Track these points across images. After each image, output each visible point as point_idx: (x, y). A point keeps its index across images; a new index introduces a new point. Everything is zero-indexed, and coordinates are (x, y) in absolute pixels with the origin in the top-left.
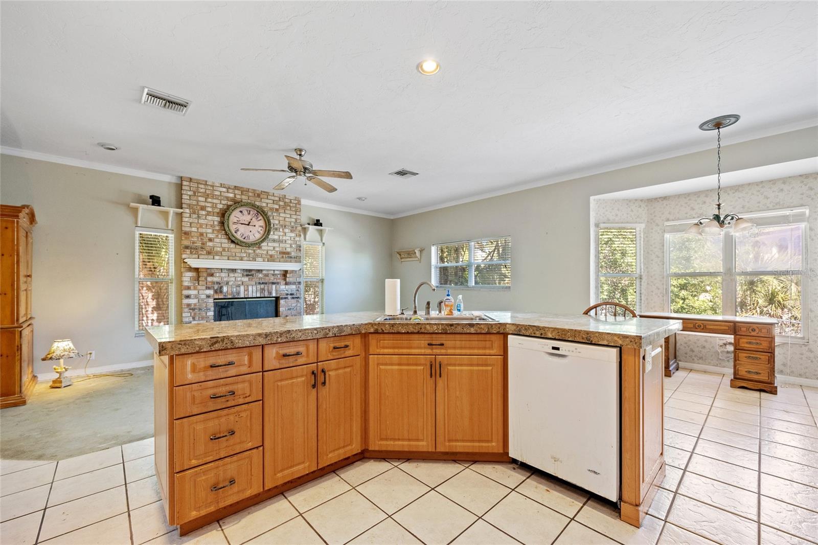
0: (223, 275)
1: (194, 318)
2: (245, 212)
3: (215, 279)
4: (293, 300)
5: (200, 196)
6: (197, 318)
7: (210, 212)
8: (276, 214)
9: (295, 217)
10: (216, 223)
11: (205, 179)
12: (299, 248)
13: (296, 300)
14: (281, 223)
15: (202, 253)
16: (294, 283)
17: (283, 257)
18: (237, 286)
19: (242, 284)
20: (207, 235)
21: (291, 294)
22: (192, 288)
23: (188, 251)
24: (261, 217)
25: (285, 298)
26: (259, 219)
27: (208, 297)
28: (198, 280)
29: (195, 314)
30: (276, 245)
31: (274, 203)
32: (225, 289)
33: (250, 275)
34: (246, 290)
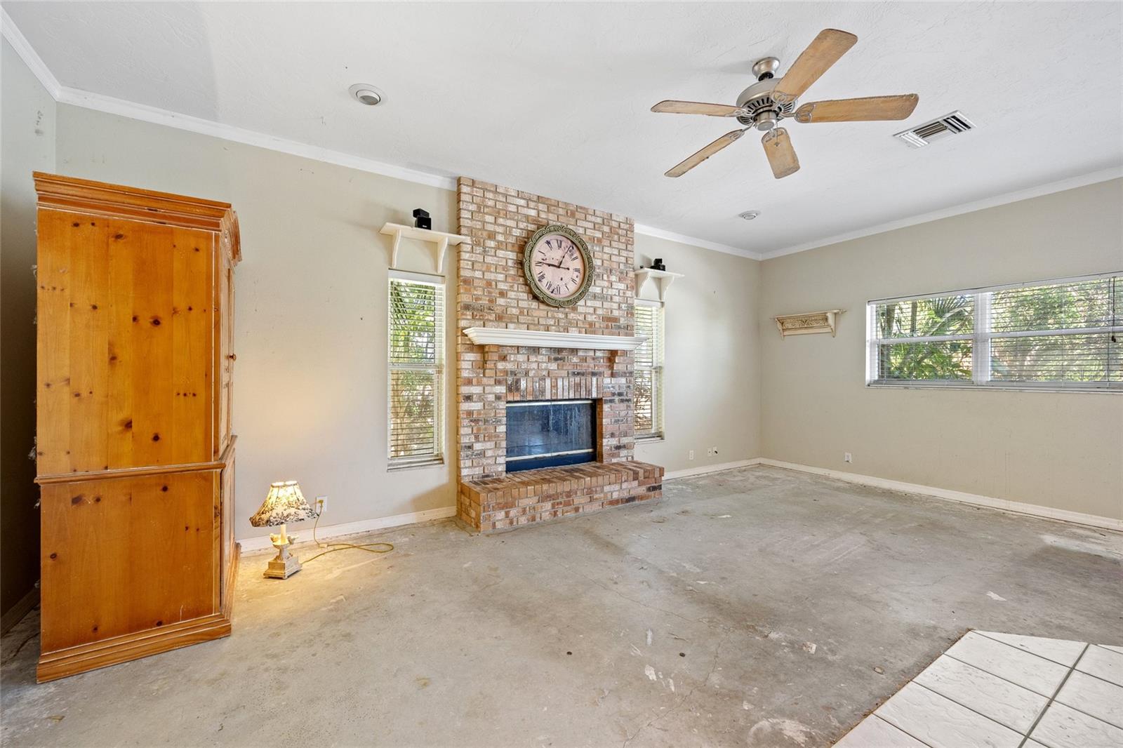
0: (521, 358)
1: (477, 437)
2: (554, 244)
3: (509, 366)
4: (622, 404)
5: (487, 214)
6: (481, 438)
7: (502, 242)
8: (598, 249)
9: (624, 253)
10: (510, 263)
11: (495, 182)
12: (630, 311)
13: (625, 404)
14: (605, 265)
15: (490, 317)
16: (624, 374)
17: (607, 327)
18: (540, 380)
19: (549, 376)
20: (496, 285)
21: (620, 394)
22: (475, 381)
23: (469, 313)
24: (577, 254)
25: (611, 401)
26: (575, 256)
27: (498, 398)
28: (484, 369)
29: (479, 429)
30: (598, 304)
31: (594, 229)
32: (523, 384)
33: (561, 359)
34: (554, 386)
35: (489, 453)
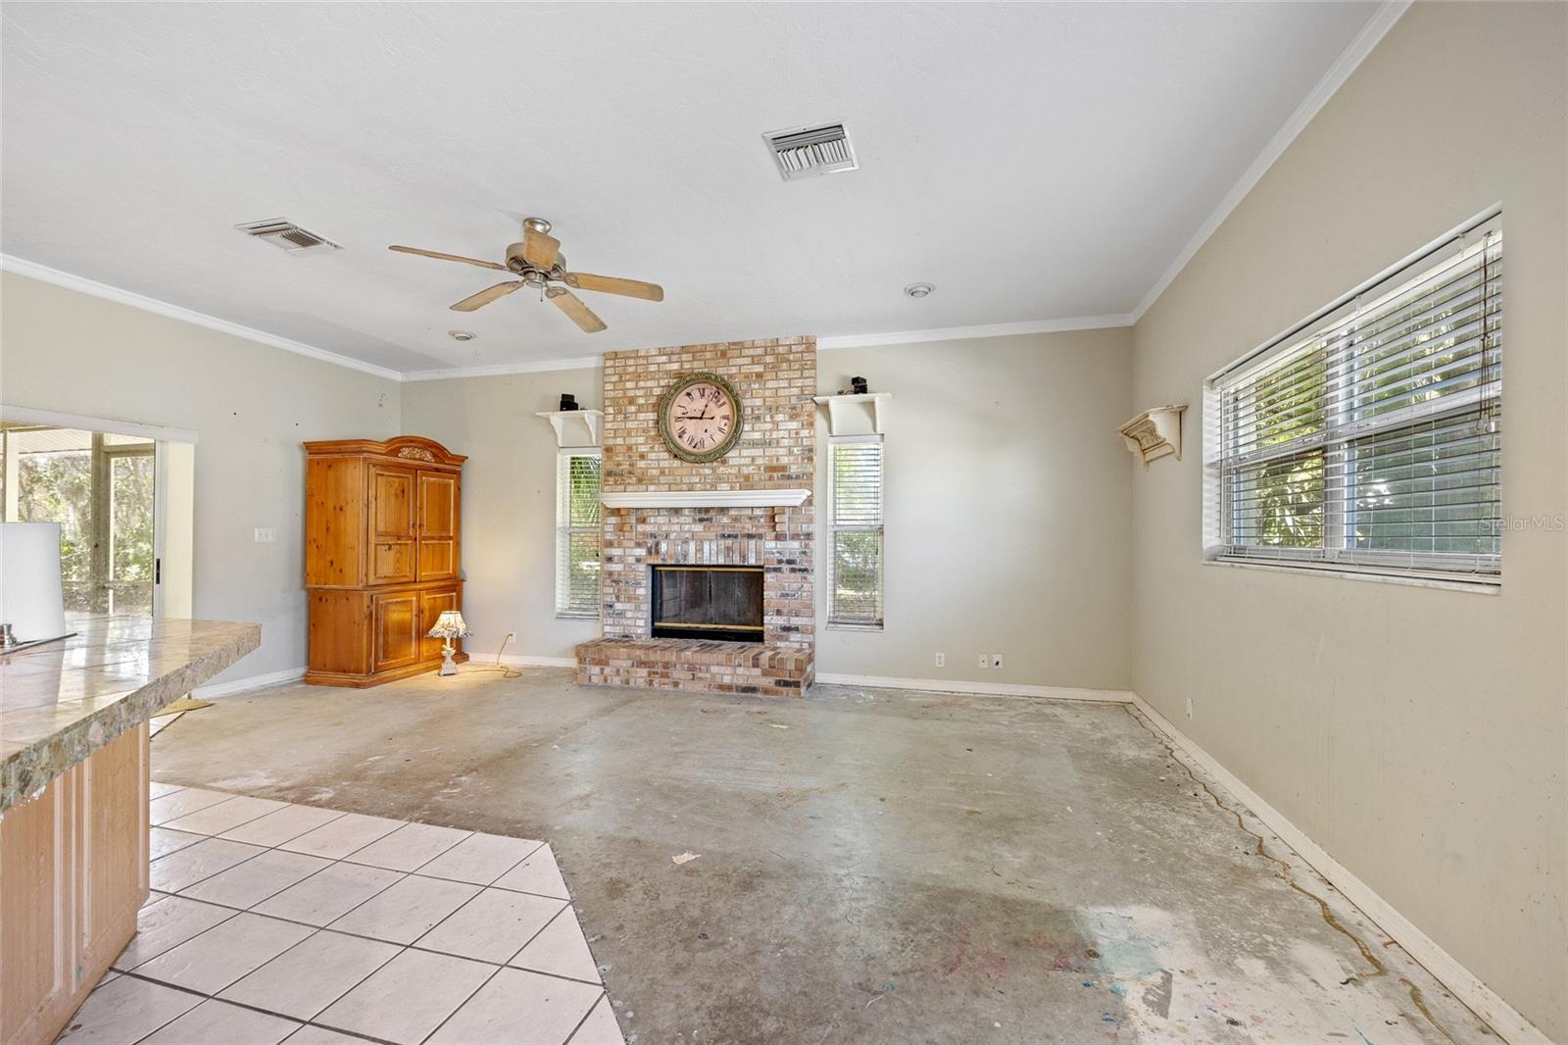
0: (660, 520)
1: (617, 598)
2: (696, 394)
3: (648, 528)
4: (793, 575)
5: (628, 381)
6: (622, 598)
7: (642, 405)
8: (757, 386)
9: (798, 383)
10: (651, 424)
11: (636, 347)
12: (809, 454)
13: (799, 575)
14: (767, 403)
15: (631, 481)
16: (795, 537)
17: (771, 478)
18: (683, 543)
19: (693, 538)
20: (637, 449)
21: (790, 562)
22: (616, 544)
23: (611, 479)
24: (723, 398)
25: (776, 570)
26: (721, 402)
27: (638, 560)
28: (624, 532)
29: (619, 590)
30: (757, 452)
31: (753, 363)
32: (664, 547)
33: (707, 520)
34: (699, 550)
35: (629, 614)
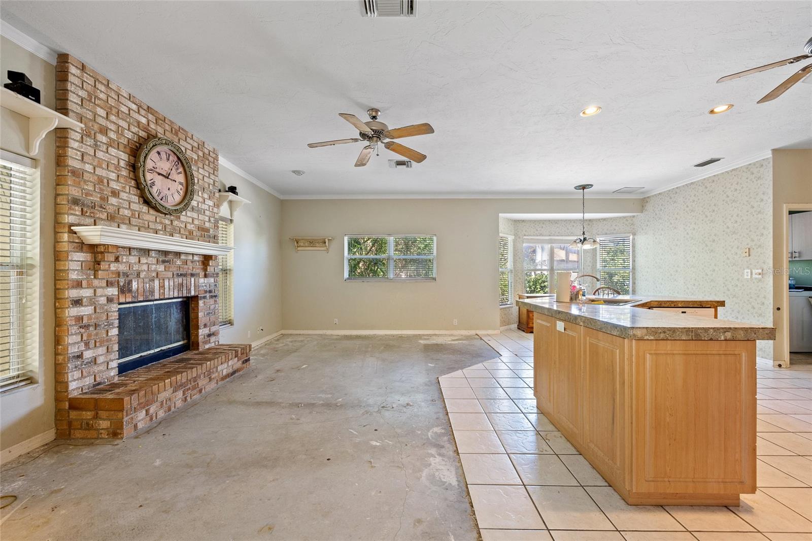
0: (133, 259)
1: (87, 345)
2: (164, 156)
3: (122, 268)
4: (211, 300)
5: (98, 105)
6: (92, 345)
7: (114, 140)
9: (212, 177)
10: (122, 164)
11: (110, 76)
12: (216, 224)
13: (214, 299)
14: (200, 183)
15: (101, 216)
16: (213, 275)
17: (201, 235)
18: (150, 281)
19: (157, 277)
20: (108, 183)
21: (210, 292)
22: (84, 283)
23: (77, 210)
24: (181, 170)
25: (205, 297)
26: (179, 171)
27: (110, 300)
28: (96, 271)
29: (89, 336)
30: (195, 215)
31: (192, 151)
32: (135, 285)
33: (167, 262)
34: (162, 287)
35: (101, 360)
